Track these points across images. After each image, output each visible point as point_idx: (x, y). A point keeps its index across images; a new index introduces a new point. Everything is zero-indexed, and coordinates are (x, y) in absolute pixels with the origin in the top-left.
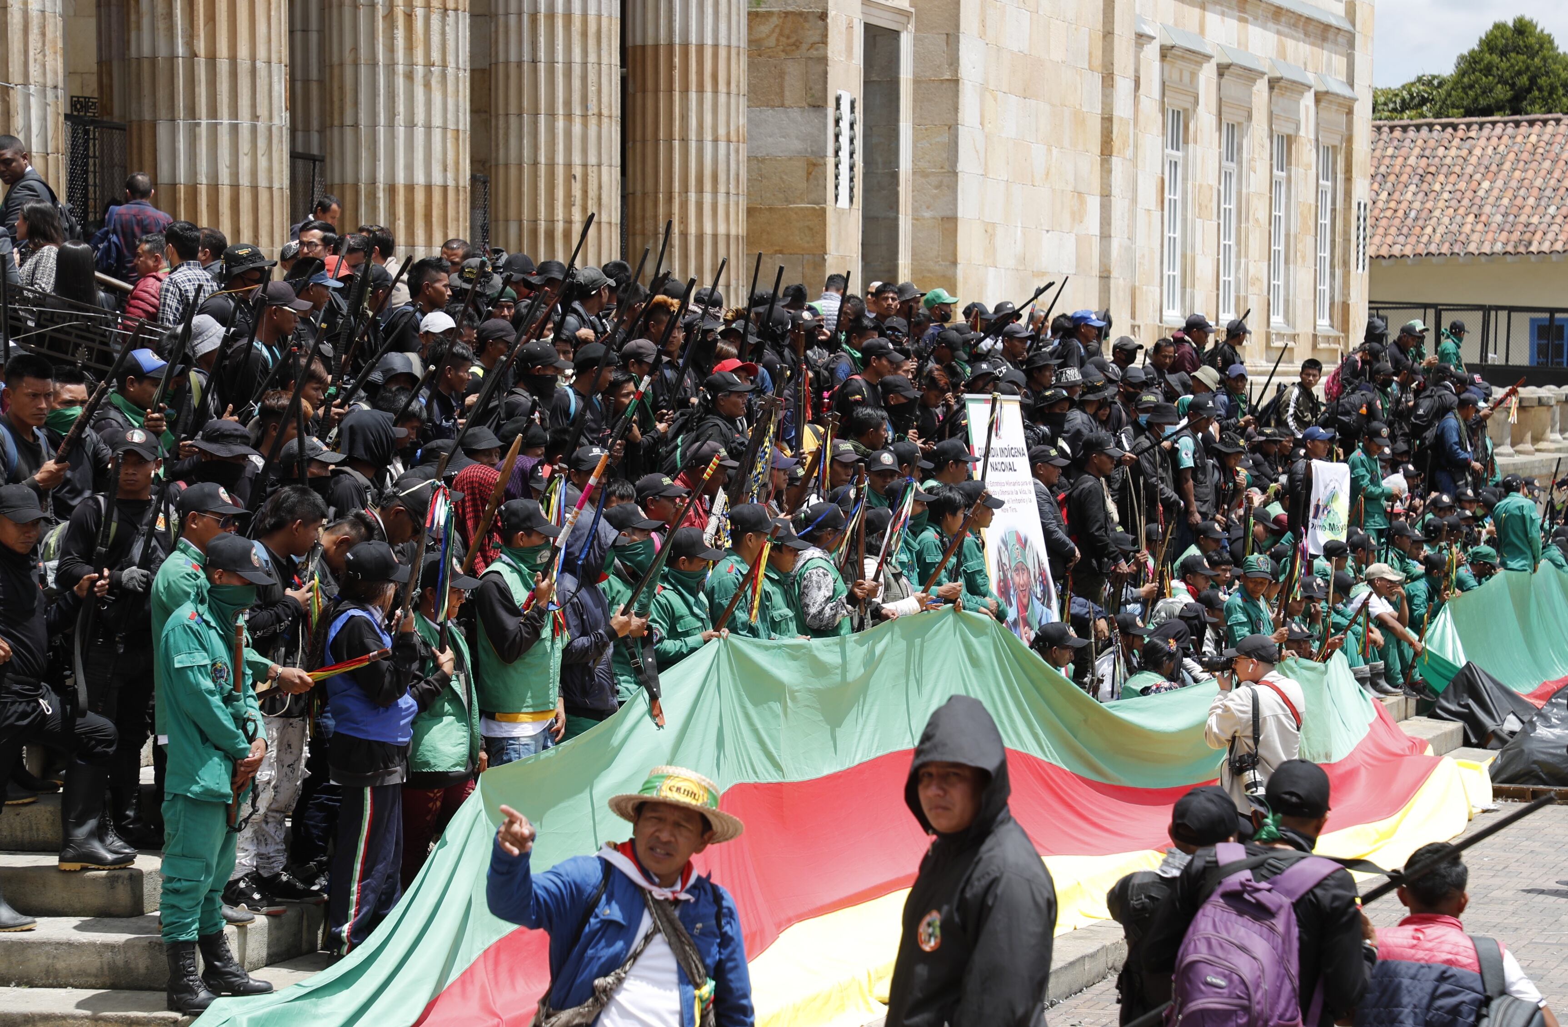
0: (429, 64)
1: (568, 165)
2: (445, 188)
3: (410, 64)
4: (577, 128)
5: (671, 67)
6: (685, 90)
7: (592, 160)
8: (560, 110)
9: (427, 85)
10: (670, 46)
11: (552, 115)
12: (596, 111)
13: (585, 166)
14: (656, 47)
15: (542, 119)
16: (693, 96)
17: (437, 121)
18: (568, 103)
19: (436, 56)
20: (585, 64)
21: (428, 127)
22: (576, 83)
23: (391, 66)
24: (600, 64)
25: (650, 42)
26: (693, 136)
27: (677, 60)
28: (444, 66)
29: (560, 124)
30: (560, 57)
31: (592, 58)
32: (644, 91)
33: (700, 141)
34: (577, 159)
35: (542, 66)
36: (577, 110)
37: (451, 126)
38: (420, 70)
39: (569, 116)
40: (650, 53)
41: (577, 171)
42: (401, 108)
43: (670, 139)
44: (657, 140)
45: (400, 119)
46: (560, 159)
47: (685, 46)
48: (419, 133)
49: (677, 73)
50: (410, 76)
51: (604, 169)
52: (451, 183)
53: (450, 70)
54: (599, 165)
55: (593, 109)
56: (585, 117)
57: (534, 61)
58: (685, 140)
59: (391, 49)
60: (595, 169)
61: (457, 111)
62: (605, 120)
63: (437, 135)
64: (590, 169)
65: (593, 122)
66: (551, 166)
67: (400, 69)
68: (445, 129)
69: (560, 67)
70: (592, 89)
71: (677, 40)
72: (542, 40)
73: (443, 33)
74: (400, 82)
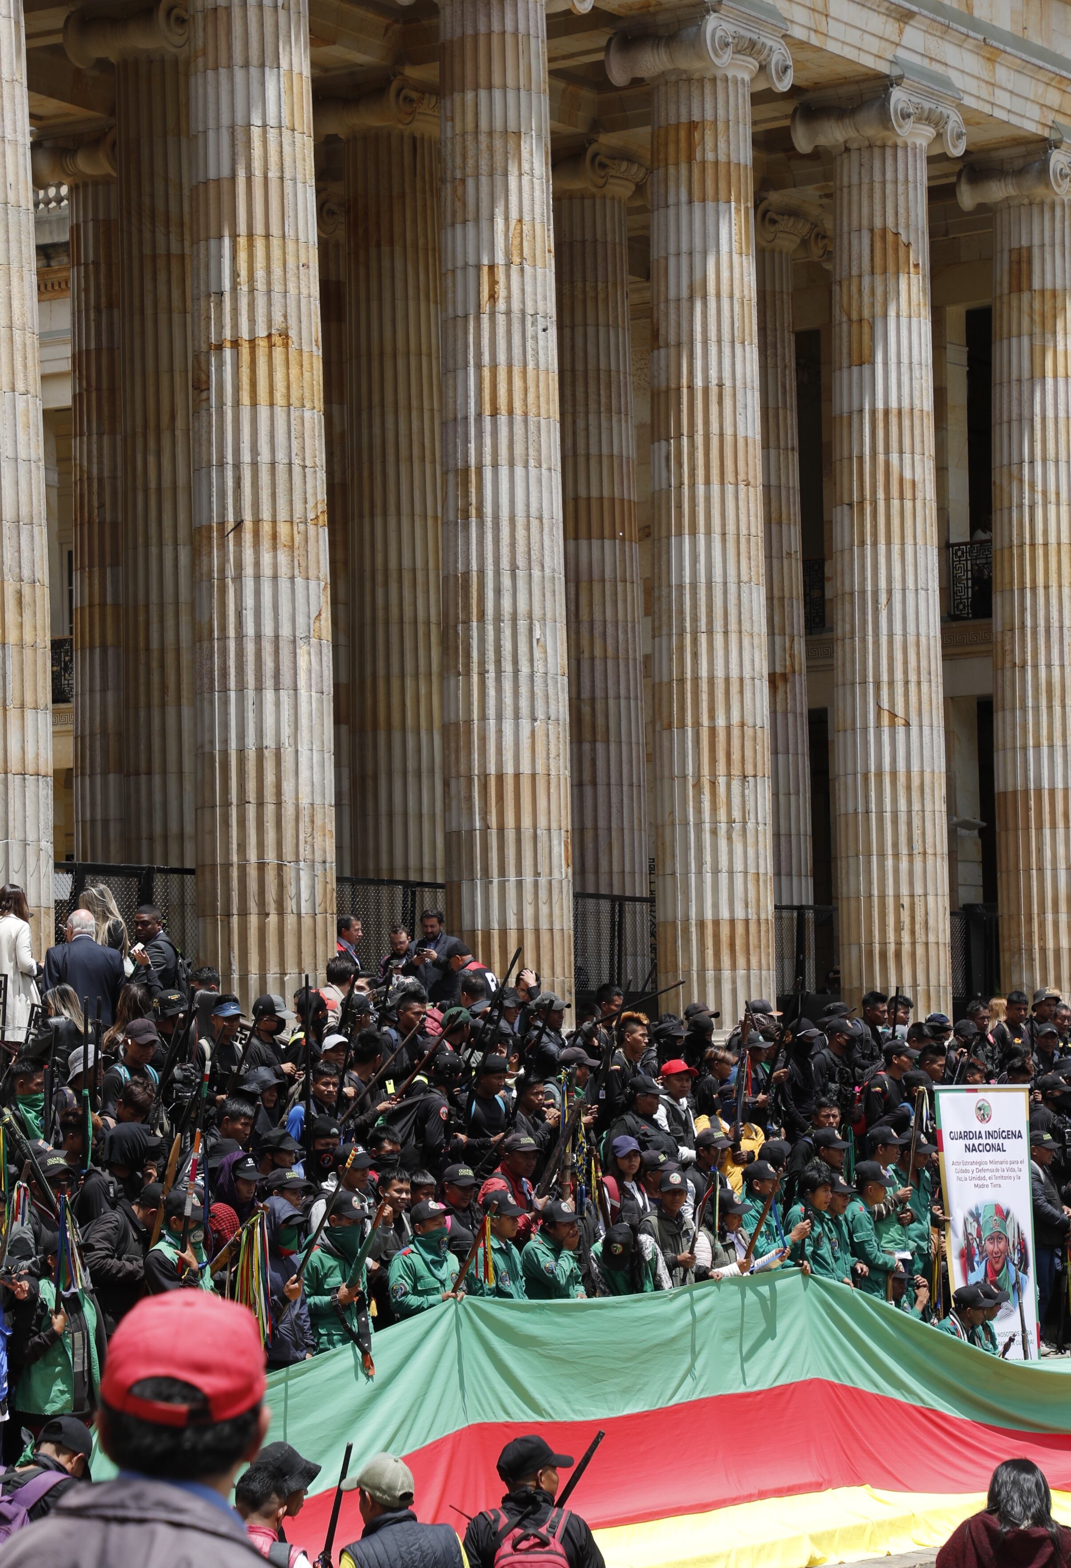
0: (730, 822)
1: (897, 897)
2: (747, 921)
3: (715, 822)
4: (904, 864)
5: (1027, 809)
6: (1040, 828)
7: (919, 890)
8: (889, 851)
9: (730, 838)
10: (1026, 791)
11: (882, 855)
12: (921, 850)
13: (912, 896)
14: (1015, 792)
15: (874, 859)
16: (1047, 832)
17: (739, 866)
18: (895, 845)
19: (736, 814)
20: (909, 812)
21: (731, 872)
22: (903, 828)
23: (699, 825)
24: (923, 811)
25: (1010, 789)
26: (1048, 866)
27: (1032, 803)
28: (744, 822)
29: (889, 862)
30: (888, 807)
31: (916, 807)
32: (1007, 830)
33: (1055, 869)
34: (904, 890)
35: (873, 816)
36: (904, 850)
37: (752, 870)
38: (723, 827)
39: (896, 855)
40: (1010, 797)
41: (906, 901)
42: (708, 858)
43: (1028, 869)
44: (1018, 870)
45: (708, 867)
46: (890, 891)
47: (1039, 791)
48: (724, 878)
49: (1032, 814)
50: (714, 832)
51: (931, 899)
52: (752, 916)
53: (750, 825)
54: (925, 895)
55: (918, 847)
56: (911, 855)
57: (867, 812)
58: (1041, 869)
59: (699, 811)
60: (922, 898)
61: (757, 858)
62: (930, 859)
63: (739, 879)
64: (917, 899)
65: (918, 860)
66: (883, 897)
67: (707, 827)
68: (746, 873)
69: (888, 816)
70: (917, 833)
71: (1032, 786)
72: (873, 794)
73: (743, 795)
74: (707, 837)
